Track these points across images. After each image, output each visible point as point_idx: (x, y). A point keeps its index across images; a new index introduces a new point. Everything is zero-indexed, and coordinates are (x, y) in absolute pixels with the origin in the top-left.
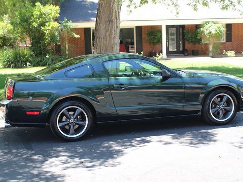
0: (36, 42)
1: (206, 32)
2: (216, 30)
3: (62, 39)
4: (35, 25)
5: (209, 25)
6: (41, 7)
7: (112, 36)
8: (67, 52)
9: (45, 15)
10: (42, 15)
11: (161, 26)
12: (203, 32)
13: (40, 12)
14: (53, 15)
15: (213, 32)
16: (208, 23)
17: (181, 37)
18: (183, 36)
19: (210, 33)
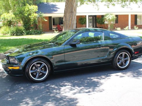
0: (26, 23)
1: (107, 19)
2: (112, 18)
3: (39, 22)
4: (26, 15)
5: (108, 15)
6: (29, 6)
7: (73, 20)
8: (41, 28)
9: (31, 10)
10: (29, 10)
11: (86, 16)
12: (106, 19)
13: (28, 8)
14: (35, 10)
15: (111, 19)
16: (108, 14)
17: (95, 21)
18: (96, 20)
19: (109, 19)
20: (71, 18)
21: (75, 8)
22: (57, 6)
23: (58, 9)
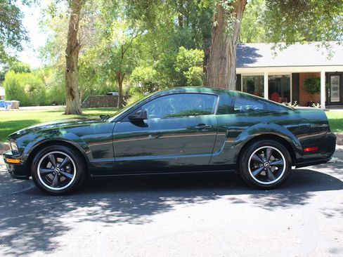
4: (178, 69)
6: (185, 51)
9: (188, 60)
13: (184, 56)
14: (196, 59)
20: (221, 72)
21: (230, 49)
22: (257, 52)
23: (257, 58)
